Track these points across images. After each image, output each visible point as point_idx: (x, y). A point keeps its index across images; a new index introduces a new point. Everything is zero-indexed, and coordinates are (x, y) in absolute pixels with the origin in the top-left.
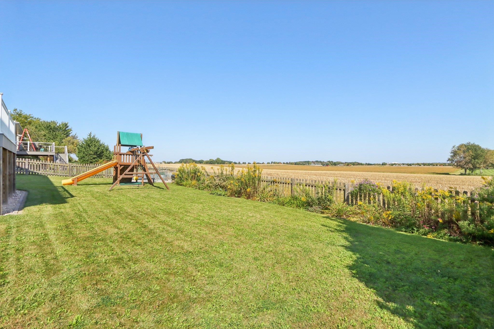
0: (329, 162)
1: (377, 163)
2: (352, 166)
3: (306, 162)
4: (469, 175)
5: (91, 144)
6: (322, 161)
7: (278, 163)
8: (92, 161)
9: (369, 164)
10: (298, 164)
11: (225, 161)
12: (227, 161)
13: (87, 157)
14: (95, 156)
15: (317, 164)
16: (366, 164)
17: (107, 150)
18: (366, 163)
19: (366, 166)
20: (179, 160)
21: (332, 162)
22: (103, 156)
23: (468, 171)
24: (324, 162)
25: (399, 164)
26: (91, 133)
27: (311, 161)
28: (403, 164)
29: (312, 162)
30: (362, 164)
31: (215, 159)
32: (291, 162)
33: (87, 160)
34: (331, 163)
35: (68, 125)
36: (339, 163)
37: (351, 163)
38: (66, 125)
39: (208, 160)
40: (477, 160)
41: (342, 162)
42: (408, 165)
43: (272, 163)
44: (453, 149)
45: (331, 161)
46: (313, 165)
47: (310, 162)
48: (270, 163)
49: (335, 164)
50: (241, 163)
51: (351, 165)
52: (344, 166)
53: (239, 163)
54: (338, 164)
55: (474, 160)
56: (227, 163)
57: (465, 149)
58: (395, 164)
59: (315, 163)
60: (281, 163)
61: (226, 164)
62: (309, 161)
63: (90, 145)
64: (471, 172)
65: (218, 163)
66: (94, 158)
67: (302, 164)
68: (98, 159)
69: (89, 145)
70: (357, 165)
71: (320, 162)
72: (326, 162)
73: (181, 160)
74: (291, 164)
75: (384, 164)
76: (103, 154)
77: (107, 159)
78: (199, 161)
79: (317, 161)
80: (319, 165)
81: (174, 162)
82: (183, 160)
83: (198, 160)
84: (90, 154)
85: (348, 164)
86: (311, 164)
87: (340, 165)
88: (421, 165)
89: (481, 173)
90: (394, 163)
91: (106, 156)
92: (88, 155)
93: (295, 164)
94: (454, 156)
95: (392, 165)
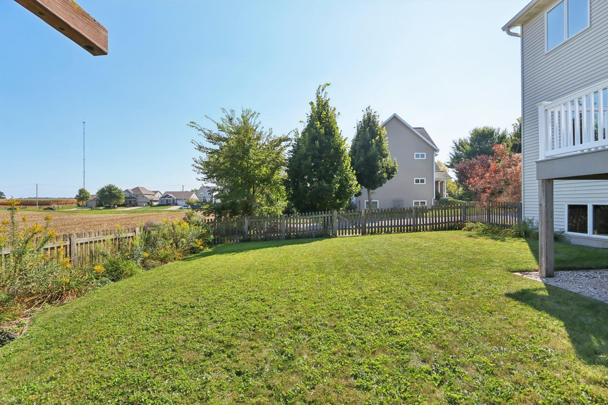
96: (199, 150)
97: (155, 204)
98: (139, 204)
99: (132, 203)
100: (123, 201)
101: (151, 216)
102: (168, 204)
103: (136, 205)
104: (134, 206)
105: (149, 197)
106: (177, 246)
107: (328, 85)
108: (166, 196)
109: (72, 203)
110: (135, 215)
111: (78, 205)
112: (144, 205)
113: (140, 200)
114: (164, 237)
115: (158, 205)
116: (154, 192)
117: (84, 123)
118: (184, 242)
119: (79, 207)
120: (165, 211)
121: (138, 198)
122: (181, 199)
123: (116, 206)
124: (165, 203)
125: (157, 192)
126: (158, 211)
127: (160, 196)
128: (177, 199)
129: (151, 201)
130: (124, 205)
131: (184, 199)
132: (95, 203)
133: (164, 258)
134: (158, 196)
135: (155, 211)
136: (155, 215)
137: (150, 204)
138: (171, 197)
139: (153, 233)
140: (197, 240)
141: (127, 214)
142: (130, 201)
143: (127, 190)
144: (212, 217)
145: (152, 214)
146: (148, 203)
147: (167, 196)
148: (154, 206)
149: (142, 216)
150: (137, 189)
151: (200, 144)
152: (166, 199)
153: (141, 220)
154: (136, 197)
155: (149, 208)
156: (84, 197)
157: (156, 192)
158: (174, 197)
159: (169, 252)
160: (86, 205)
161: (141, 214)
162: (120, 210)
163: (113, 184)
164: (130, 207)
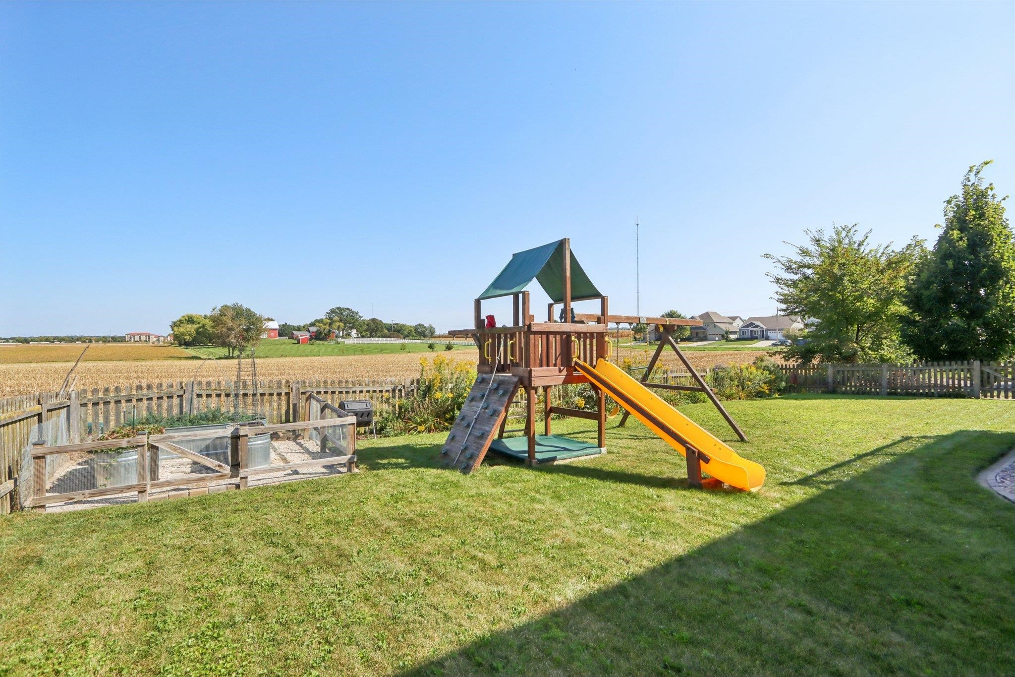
4: (238, 357)
23: (236, 352)
57: (234, 313)
64: (239, 353)
96: (777, 283)
97: (732, 337)
98: (709, 337)
99: (700, 335)
100: (687, 333)
101: (725, 357)
102: (753, 338)
103: (705, 339)
104: (702, 340)
105: (724, 327)
106: (743, 389)
107: (986, 163)
108: (750, 324)
109: (628, 336)
110: (704, 353)
111: (635, 338)
112: (717, 339)
113: (710, 330)
114: (731, 379)
115: (738, 340)
116: (730, 318)
117: (638, 225)
118: (750, 385)
119: (636, 340)
120: (748, 348)
121: (708, 328)
122: (775, 330)
123: (679, 340)
124: (748, 335)
125: (737, 317)
126: (737, 349)
127: (741, 324)
128: (767, 330)
129: (727, 333)
130: (689, 339)
131: (779, 330)
132: (654, 336)
133: (730, 396)
134: (737, 325)
135: (732, 348)
136: (731, 355)
137: (725, 337)
138: (757, 326)
139: (721, 374)
140: (763, 385)
141: (693, 352)
142: (697, 333)
143: (692, 318)
144: (792, 363)
145: (727, 352)
146: (723, 336)
147: (752, 324)
148: (732, 341)
149: (713, 356)
150: (706, 316)
151: (778, 276)
152: (750, 329)
153: (712, 361)
154: (705, 327)
155: (724, 344)
156: (641, 328)
157: (734, 319)
158: (762, 325)
159: (734, 391)
160: (644, 338)
161: (712, 353)
162: (684, 345)
163: (675, 310)
164: (697, 341)
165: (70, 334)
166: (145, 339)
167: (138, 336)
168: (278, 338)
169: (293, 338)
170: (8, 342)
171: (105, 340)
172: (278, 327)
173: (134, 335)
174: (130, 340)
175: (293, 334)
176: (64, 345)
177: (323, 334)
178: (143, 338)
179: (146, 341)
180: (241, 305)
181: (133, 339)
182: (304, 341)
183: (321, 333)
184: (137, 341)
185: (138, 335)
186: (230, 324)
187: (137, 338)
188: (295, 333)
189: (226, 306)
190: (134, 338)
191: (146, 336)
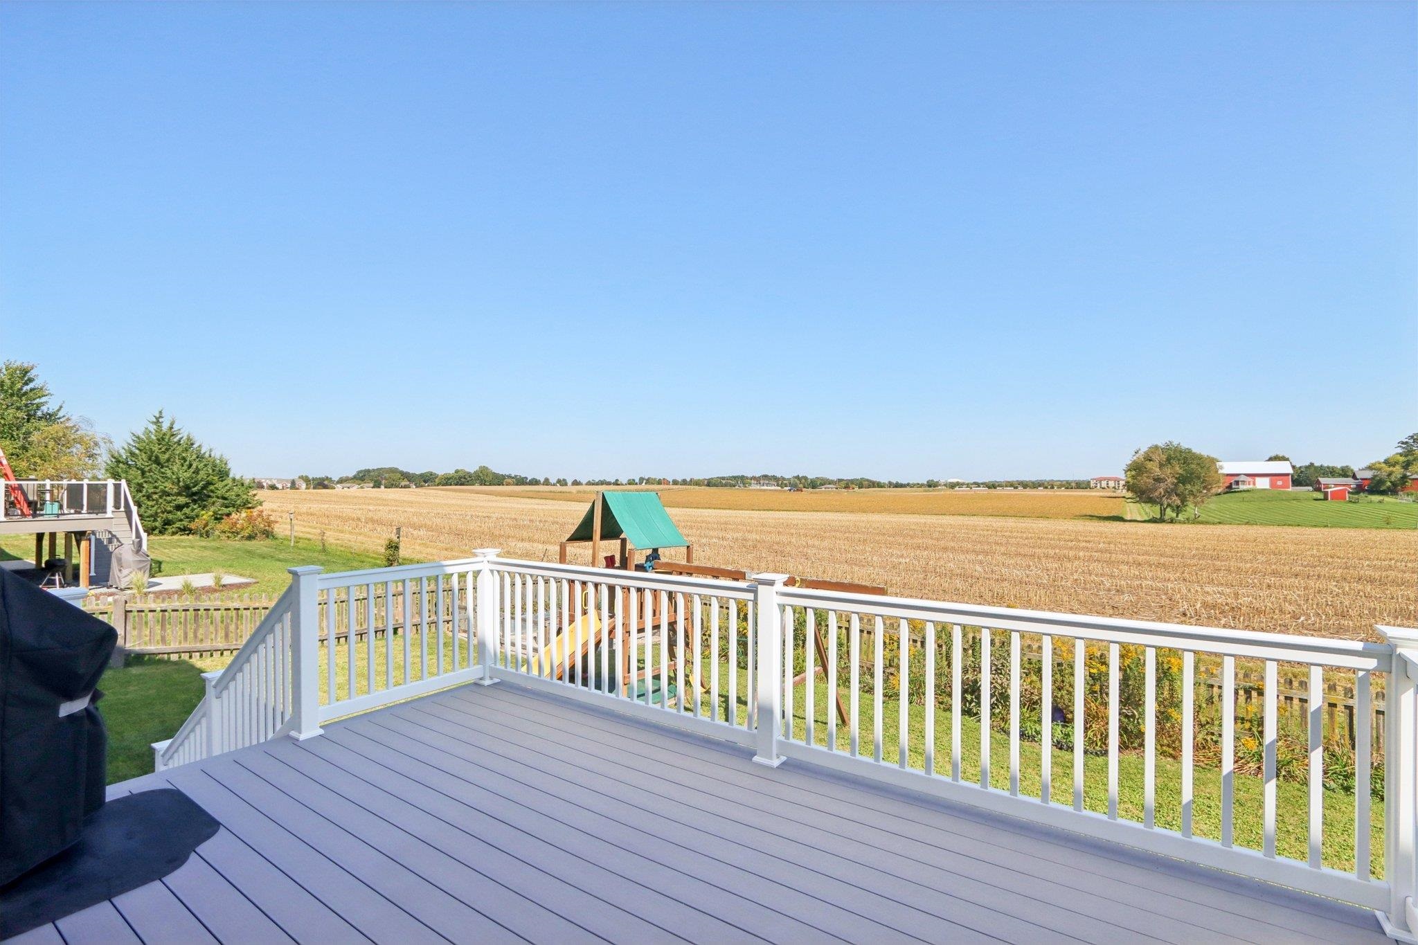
0: (798, 477)
1: (915, 482)
2: (857, 489)
3: (735, 478)
4: (1172, 521)
5: (167, 456)
6: (779, 475)
7: (659, 482)
8: (170, 516)
9: (897, 483)
10: (716, 485)
11: (503, 477)
12: (509, 477)
13: (150, 503)
14: (182, 500)
15: (767, 485)
16: (891, 485)
17: (223, 474)
18: (890, 483)
19: (892, 489)
20: (355, 473)
21: (805, 478)
22: (209, 496)
23: (1170, 513)
24: (784, 479)
25: (968, 485)
26: (160, 412)
27: (750, 475)
28: (978, 485)
29: (754, 478)
30: (879, 485)
31: (472, 468)
32: (696, 477)
33: (151, 516)
34: (803, 480)
35: (31, 374)
36: (824, 482)
37: (852, 481)
38: (24, 374)
39: (451, 471)
40: (1189, 487)
41: (831, 478)
42: (989, 488)
43: (642, 480)
44: (1135, 458)
45: (803, 477)
46: (755, 487)
47: (747, 478)
48: (637, 481)
49: (814, 484)
50: (553, 480)
51: (854, 486)
52: (837, 488)
53: (547, 482)
54: (822, 484)
55: (1184, 485)
56: (509, 480)
57: (1164, 457)
58: (958, 484)
59: (762, 482)
60: (668, 483)
61: (508, 484)
62: (743, 476)
63: (163, 458)
64: (1174, 515)
65: (483, 483)
66: (179, 508)
67: (726, 485)
68: (193, 510)
69: (157, 457)
70: (869, 487)
71: (775, 478)
72: (789, 479)
73: (361, 472)
74: (697, 483)
75: (931, 485)
76: (212, 491)
77: (227, 507)
78: (422, 475)
79: (765, 477)
80: (773, 488)
81: (336, 479)
82: (368, 471)
83: (418, 473)
84: (165, 493)
85: (847, 485)
86: (750, 484)
87: (825, 486)
88: (1016, 488)
89: (1197, 516)
90: (955, 480)
91: (225, 499)
92: (155, 497)
93: (708, 485)
94: (1138, 475)
95: (953, 486)
165: (1034, 479)
166: (1113, 485)
167: (1106, 482)
168: (1291, 489)
169: (1318, 490)
170: (979, 487)
171: (1068, 485)
172: (1291, 471)
173: (1100, 480)
174: (1096, 487)
175: (1319, 483)
176: (1029, 492)
177: (1389, 484)
178: (1112, 484)
179: (1114, 488)
180: (1179, 444)
181: (1099, 485)
182: (1338, 496)
183: (1381, 482)
184: (1104, 488)
185: (1105, 480)
186: (1157, 471)
187: (1104, 484)
188: (1323, 480)
189: (1156, 447)
190: (1101, 484)
191: (1115, 482)
